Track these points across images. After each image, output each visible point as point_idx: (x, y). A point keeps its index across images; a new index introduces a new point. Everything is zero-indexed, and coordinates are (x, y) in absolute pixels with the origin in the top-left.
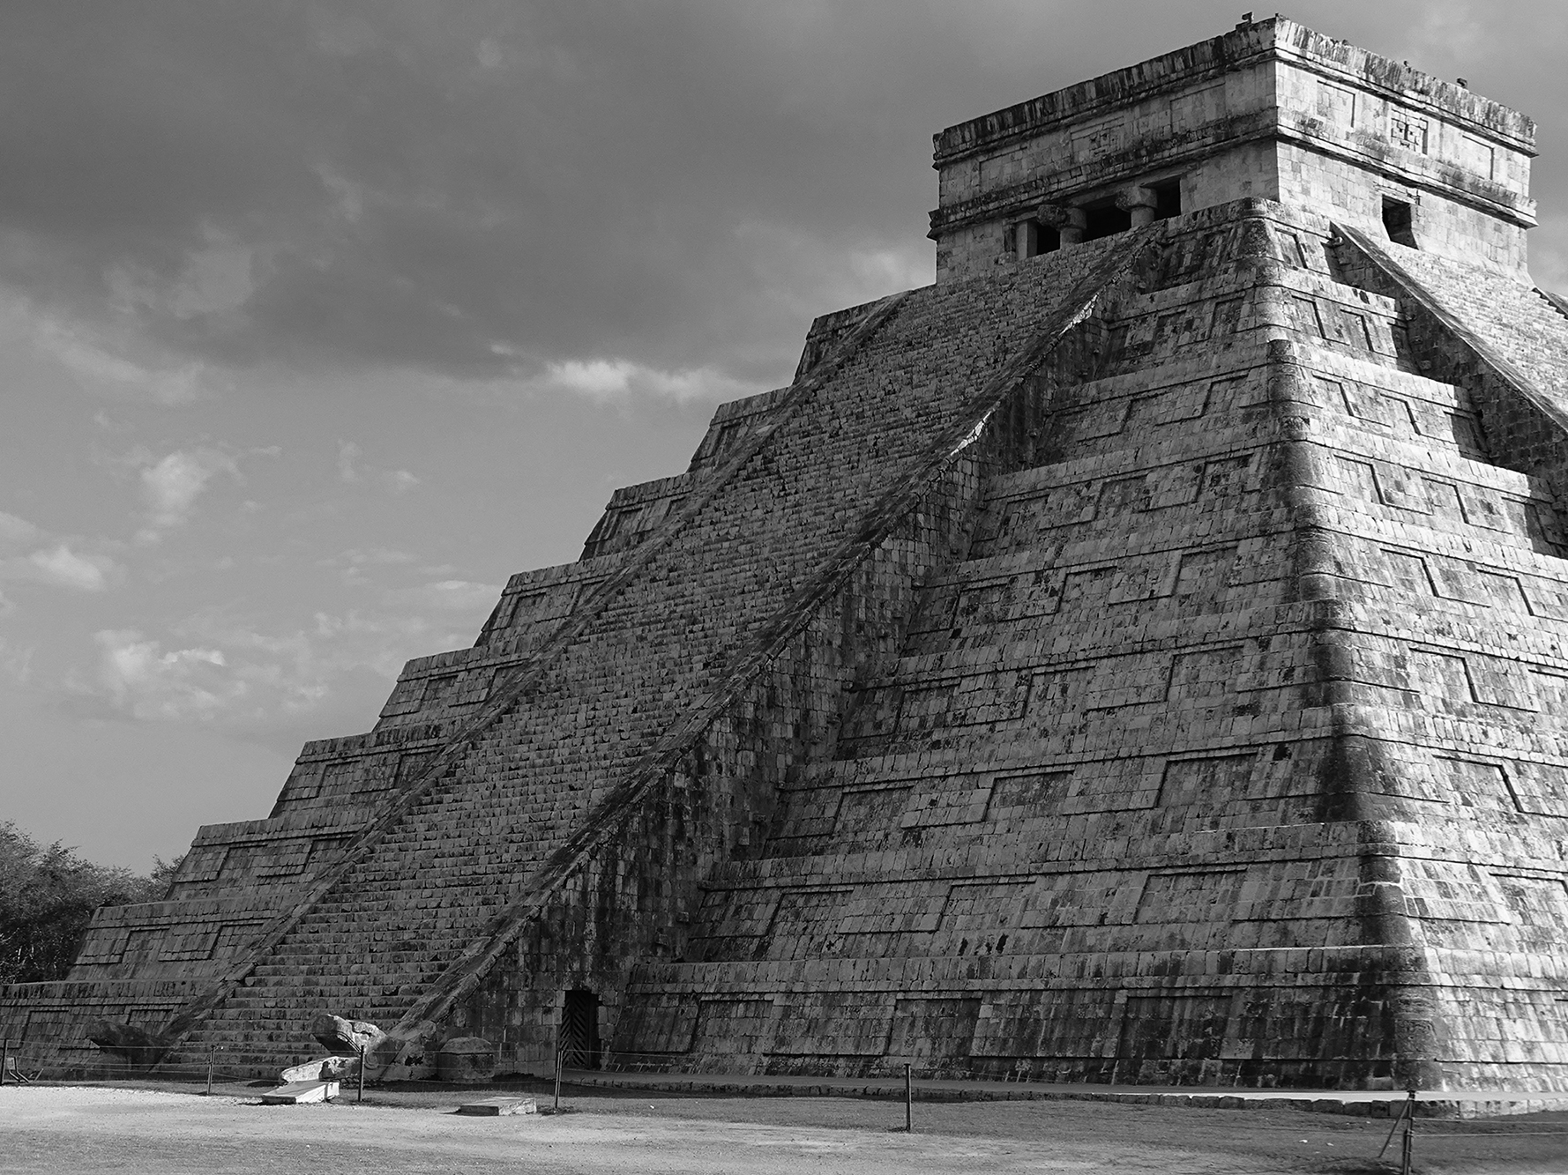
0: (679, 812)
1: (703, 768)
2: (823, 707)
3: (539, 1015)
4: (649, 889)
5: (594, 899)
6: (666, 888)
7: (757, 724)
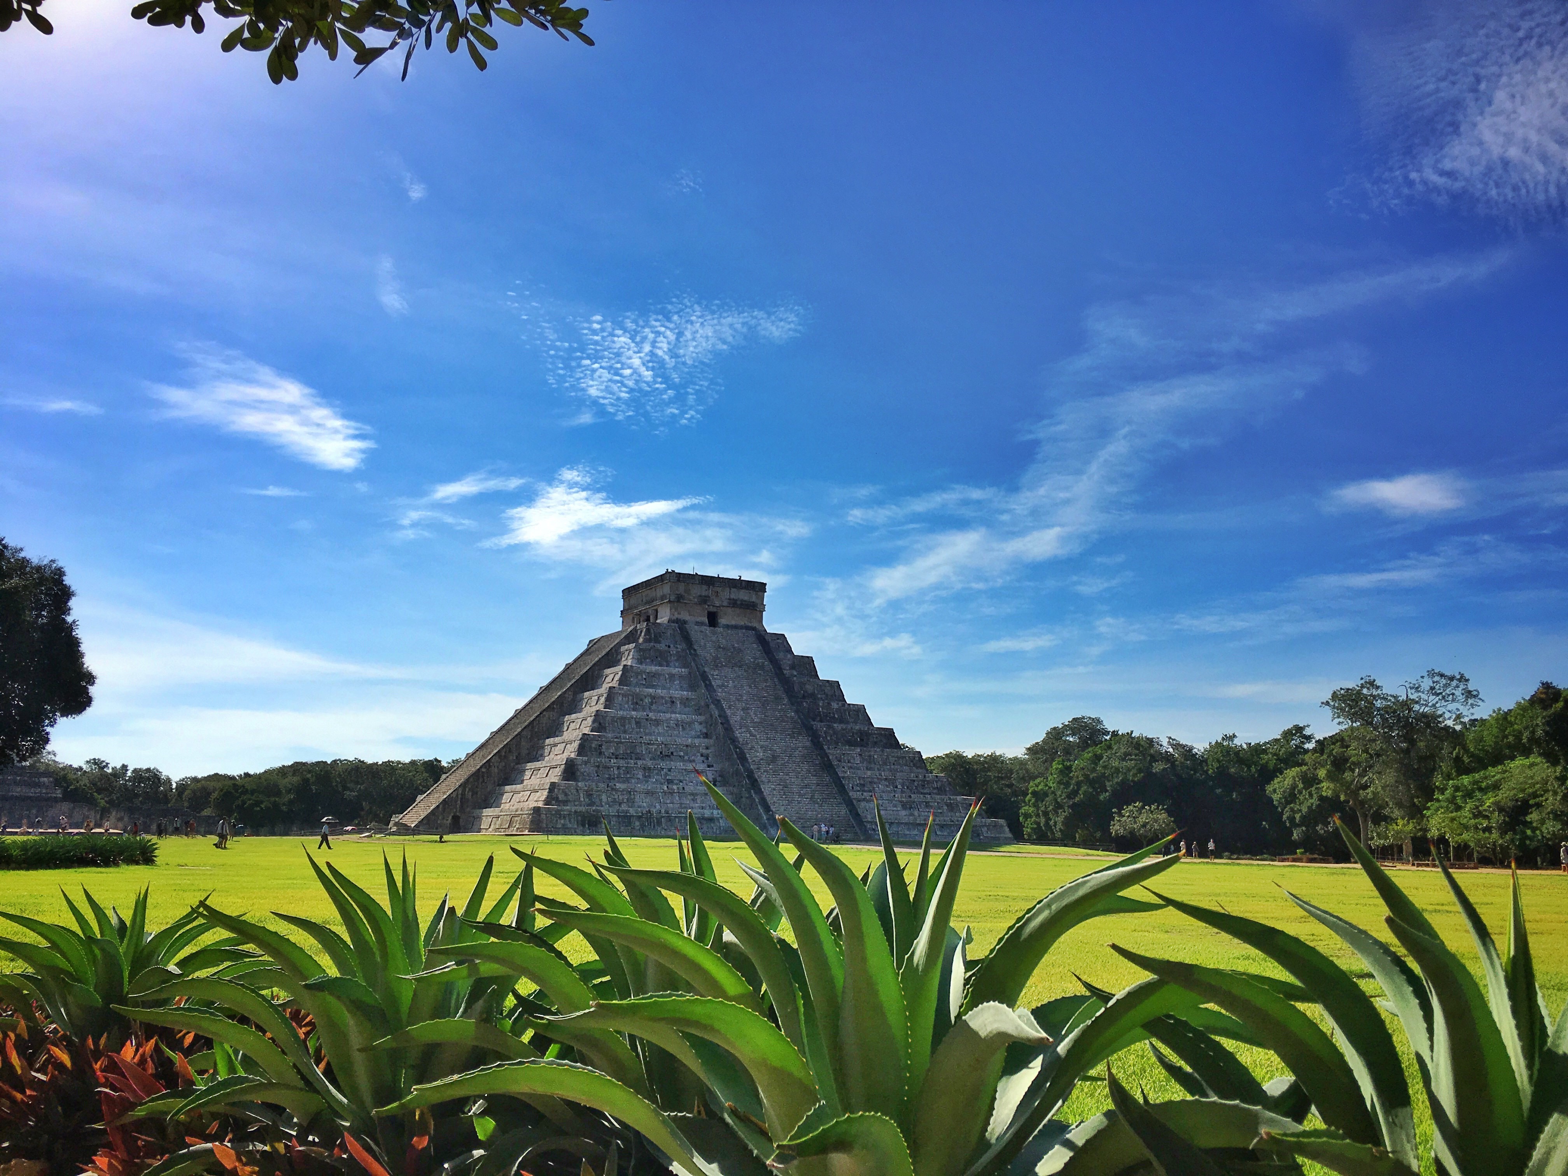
0: (483, 777)
1: (490, 766)
2: (524, 752)
3: (445, 821)
4: (474, 793)
5: (460, 796)
6: (479, 793)
7: (505, 756)
